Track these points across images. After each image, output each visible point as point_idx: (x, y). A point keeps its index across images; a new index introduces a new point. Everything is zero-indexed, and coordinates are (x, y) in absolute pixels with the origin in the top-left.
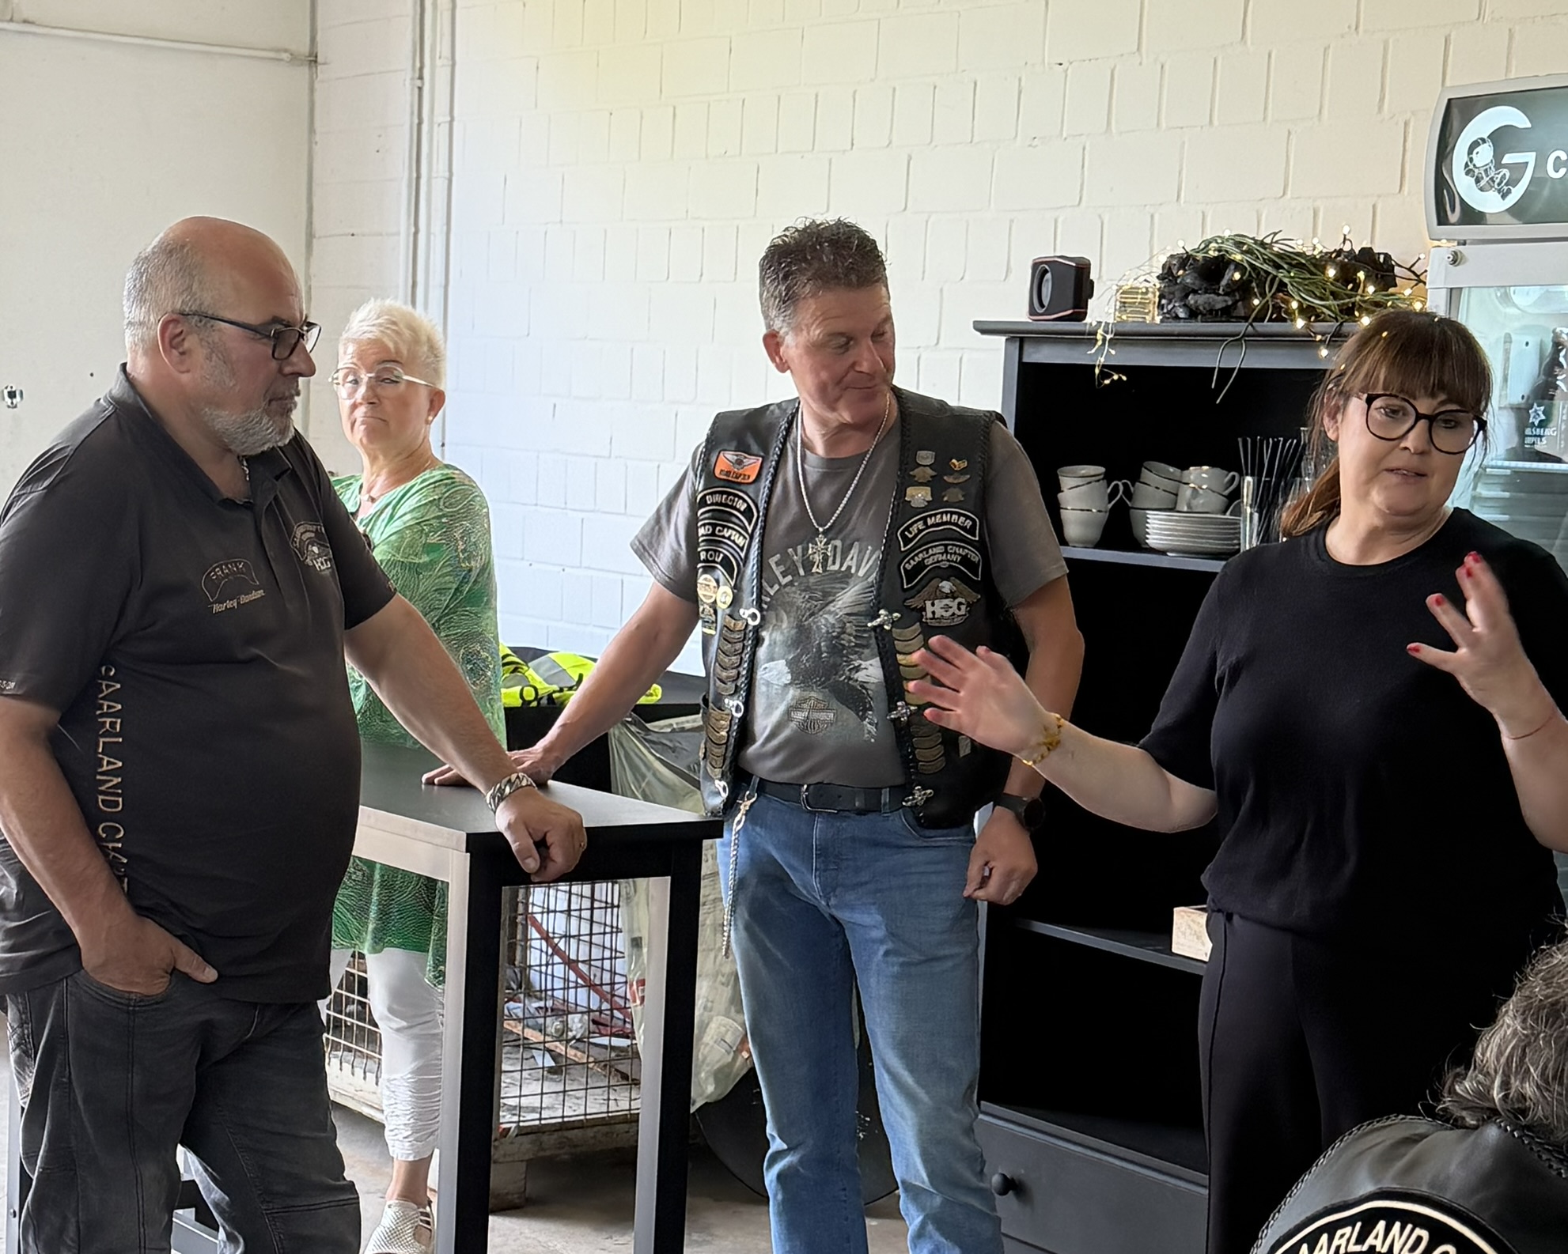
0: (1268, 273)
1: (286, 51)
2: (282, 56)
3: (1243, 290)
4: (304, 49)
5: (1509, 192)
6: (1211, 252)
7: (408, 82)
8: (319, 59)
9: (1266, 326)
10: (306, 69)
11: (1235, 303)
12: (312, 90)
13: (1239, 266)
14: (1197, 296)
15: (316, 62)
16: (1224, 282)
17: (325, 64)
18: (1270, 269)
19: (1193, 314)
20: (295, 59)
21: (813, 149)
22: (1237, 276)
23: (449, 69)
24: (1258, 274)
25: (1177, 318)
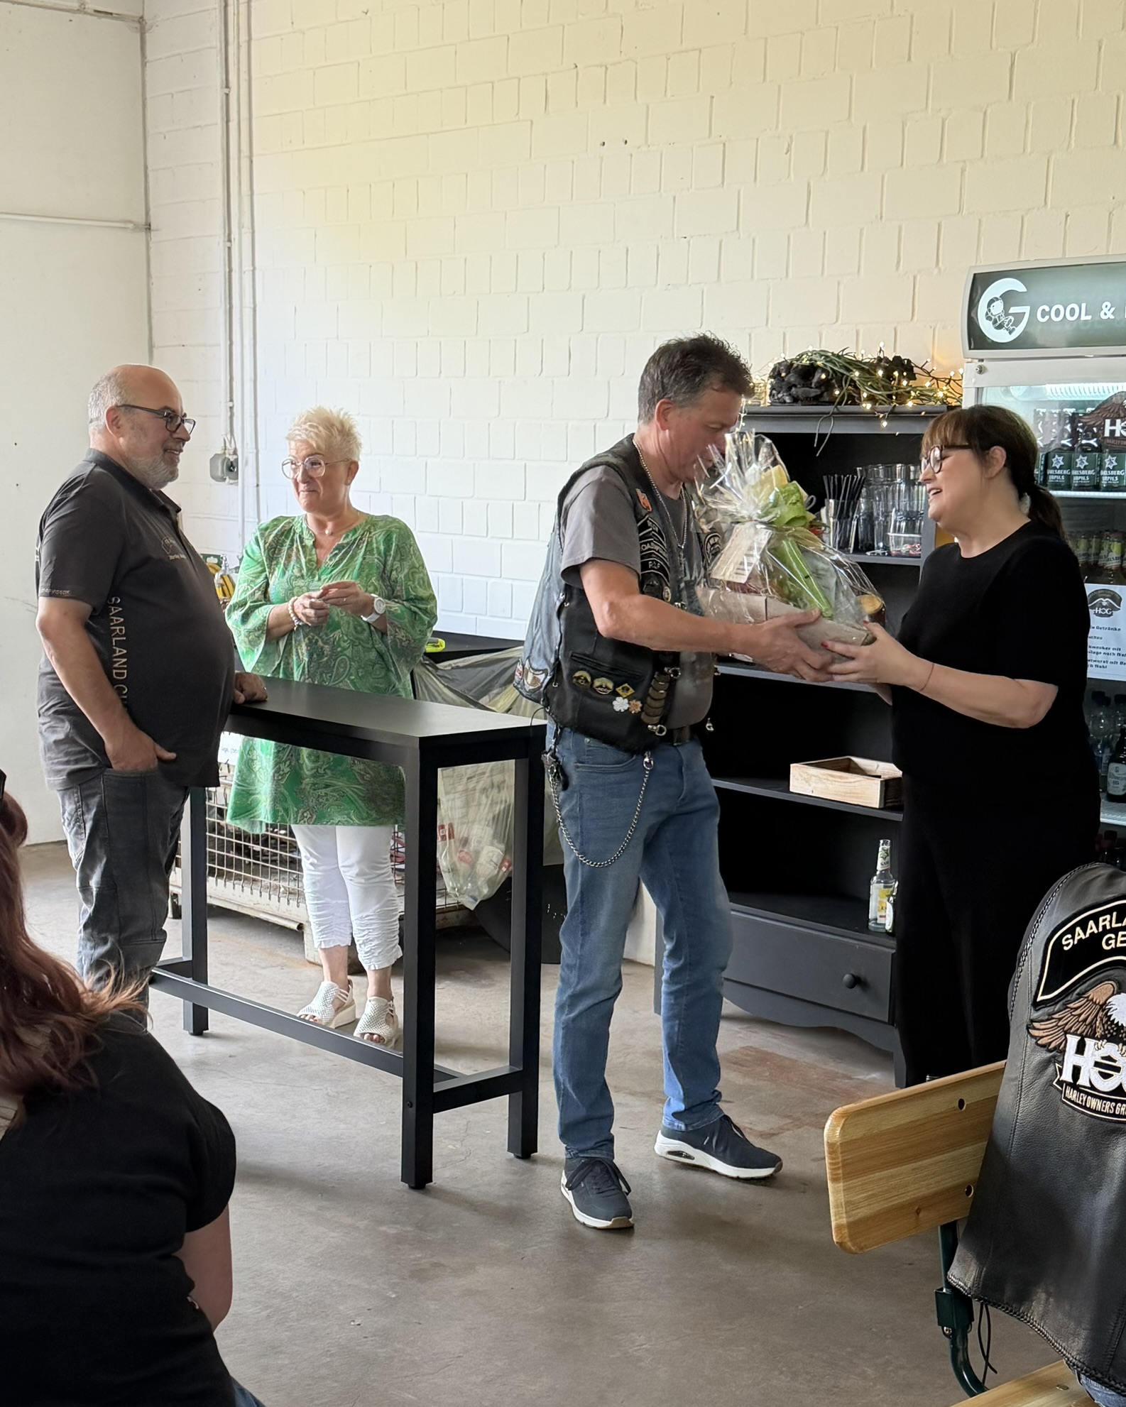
0: (843, 375)
1: (130, 222)
2: (126, 224)
3: (827, 385)
4: (142, 220)
5: (1014, 329)
6: (804, 362)
7: (221, 244)
8: (152, 228)
9: (843, 408)
10: (143, 234)
11: (822, 393)
12: (148, 248)
13: (824, 371)
14: (798, 390)
15: (150, 229)
16: (815, 380)
17: (157, 230)
18: (845, 372)
19: (795, 400)
20: (137, 227)
21: (516, 291)
22: (823, 376)
23: (250, 235)
24: (836, 375)
25: (785, 402)
